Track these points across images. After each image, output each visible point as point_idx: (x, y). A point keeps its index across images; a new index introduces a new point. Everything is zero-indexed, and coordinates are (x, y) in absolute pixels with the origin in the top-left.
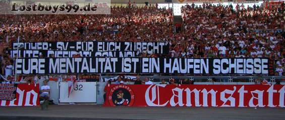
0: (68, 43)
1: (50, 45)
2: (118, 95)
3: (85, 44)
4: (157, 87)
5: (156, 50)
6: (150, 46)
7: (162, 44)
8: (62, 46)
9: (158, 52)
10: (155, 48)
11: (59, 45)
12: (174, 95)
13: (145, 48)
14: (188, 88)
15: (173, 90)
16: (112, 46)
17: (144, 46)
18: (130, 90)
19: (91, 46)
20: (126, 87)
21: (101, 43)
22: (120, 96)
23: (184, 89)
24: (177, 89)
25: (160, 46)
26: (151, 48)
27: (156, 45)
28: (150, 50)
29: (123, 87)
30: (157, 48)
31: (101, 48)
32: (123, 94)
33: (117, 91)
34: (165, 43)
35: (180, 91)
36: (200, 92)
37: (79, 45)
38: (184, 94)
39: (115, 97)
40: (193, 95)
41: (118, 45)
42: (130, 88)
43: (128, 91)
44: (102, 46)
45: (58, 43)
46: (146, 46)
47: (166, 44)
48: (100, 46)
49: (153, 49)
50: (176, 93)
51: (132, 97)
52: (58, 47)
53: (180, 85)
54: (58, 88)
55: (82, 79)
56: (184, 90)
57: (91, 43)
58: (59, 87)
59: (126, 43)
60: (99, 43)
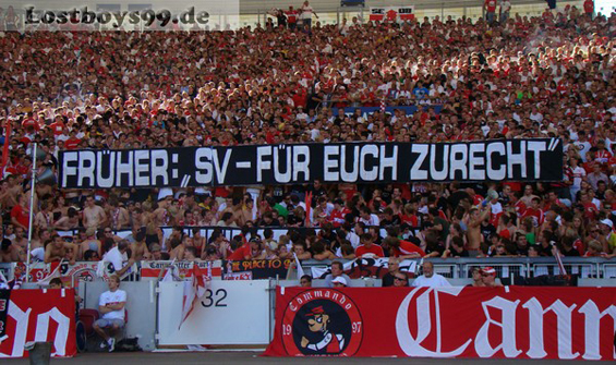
0: (229, 152)
1: (175, 158)
2: (311, 321)
3: (282, 154)
4: (432, 294)
5: (517, 167)
6: (495, 155)
7: (537, 147)
8: (212, 162)
9: (524, 175)
10: (513, 159)
11: (204, 159)
12: (489, 320)
13: (480, 161)
14: (534, 299)
15: (484, 304)
16: (369, 157)
17: (477, 155)
18: (348, 306)
19: (301, 158)
20: (336, 296)
21: (334, 150)
22: (316, 325)
23: (523, 302)
24: (497, 302)
25: (530, 155)
26: (498, 160)
27: (516, 150)
28: (496, 167)
29: (327, 295)
30: (520, 159)
31: (334, 163)
32: (326, 318)
33: (308, 310)
34: (548, 142)
35: (508, 308)
36: (575, 312)
37: (265, 158)
38: (522, 317)
39: (301, 329)
40: (550, 321)
41: (389, 154)
42: (349, 299)
43: (341, 308)
44: (337, 157)
45: (200, 153)
46: (483, 155)
47: (553, 146)
48: (331, 157)
49: (506, 163)
50: (497, 314)
51: (356, 327)
52: (199, 164)
53: (507, 289)
54: (152, 300)
55: (242, 269)
56: (519, 306)
57: (304, 150)
58: (157, 296)
59: (415, 148)
60: (330, 150)
